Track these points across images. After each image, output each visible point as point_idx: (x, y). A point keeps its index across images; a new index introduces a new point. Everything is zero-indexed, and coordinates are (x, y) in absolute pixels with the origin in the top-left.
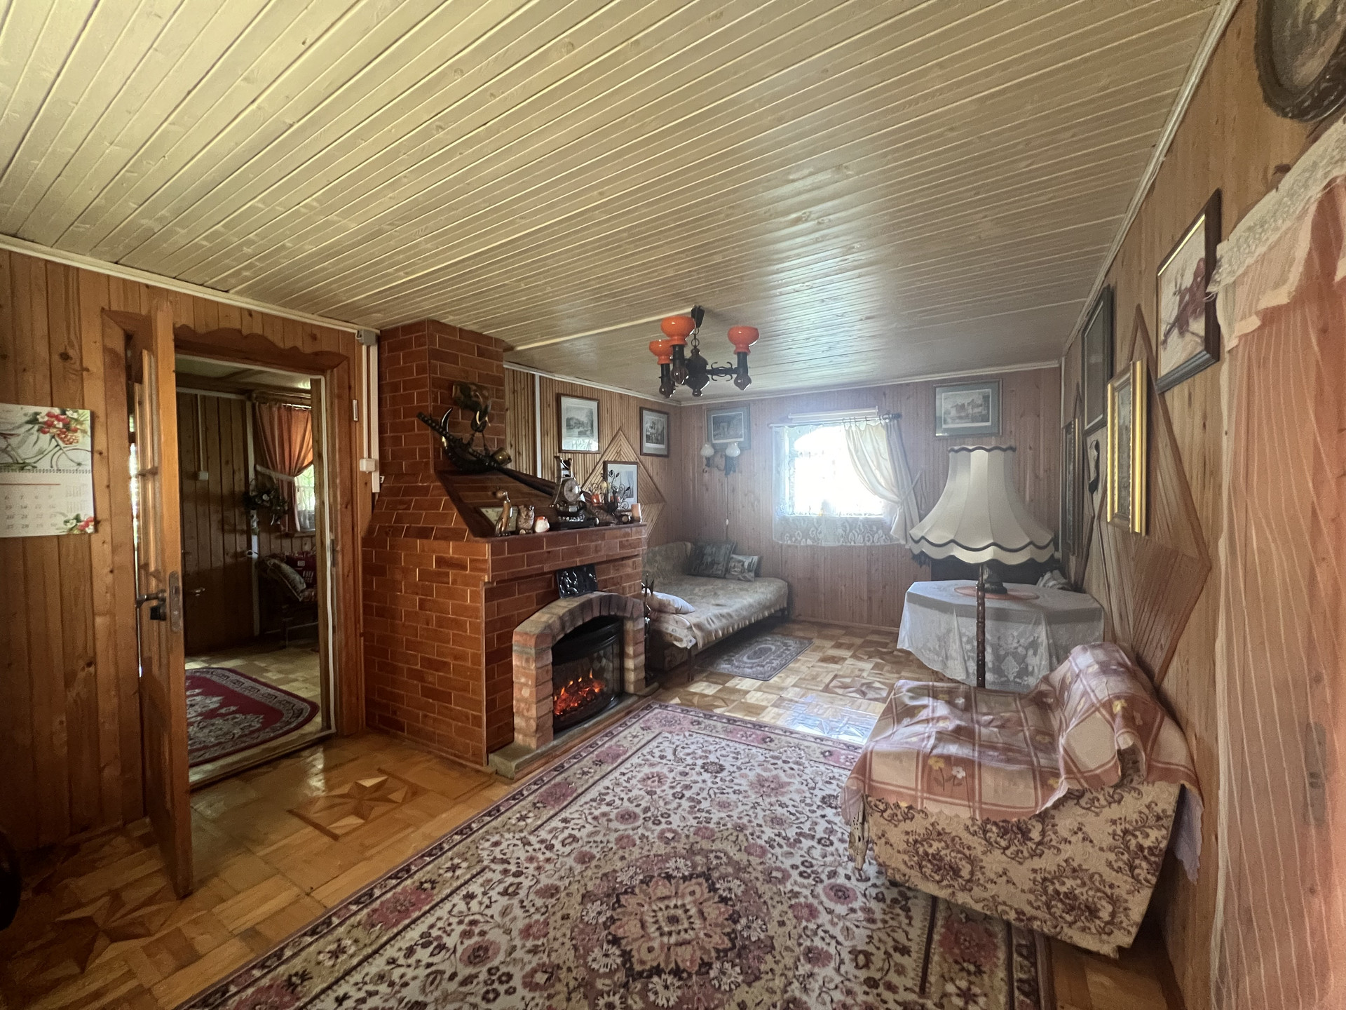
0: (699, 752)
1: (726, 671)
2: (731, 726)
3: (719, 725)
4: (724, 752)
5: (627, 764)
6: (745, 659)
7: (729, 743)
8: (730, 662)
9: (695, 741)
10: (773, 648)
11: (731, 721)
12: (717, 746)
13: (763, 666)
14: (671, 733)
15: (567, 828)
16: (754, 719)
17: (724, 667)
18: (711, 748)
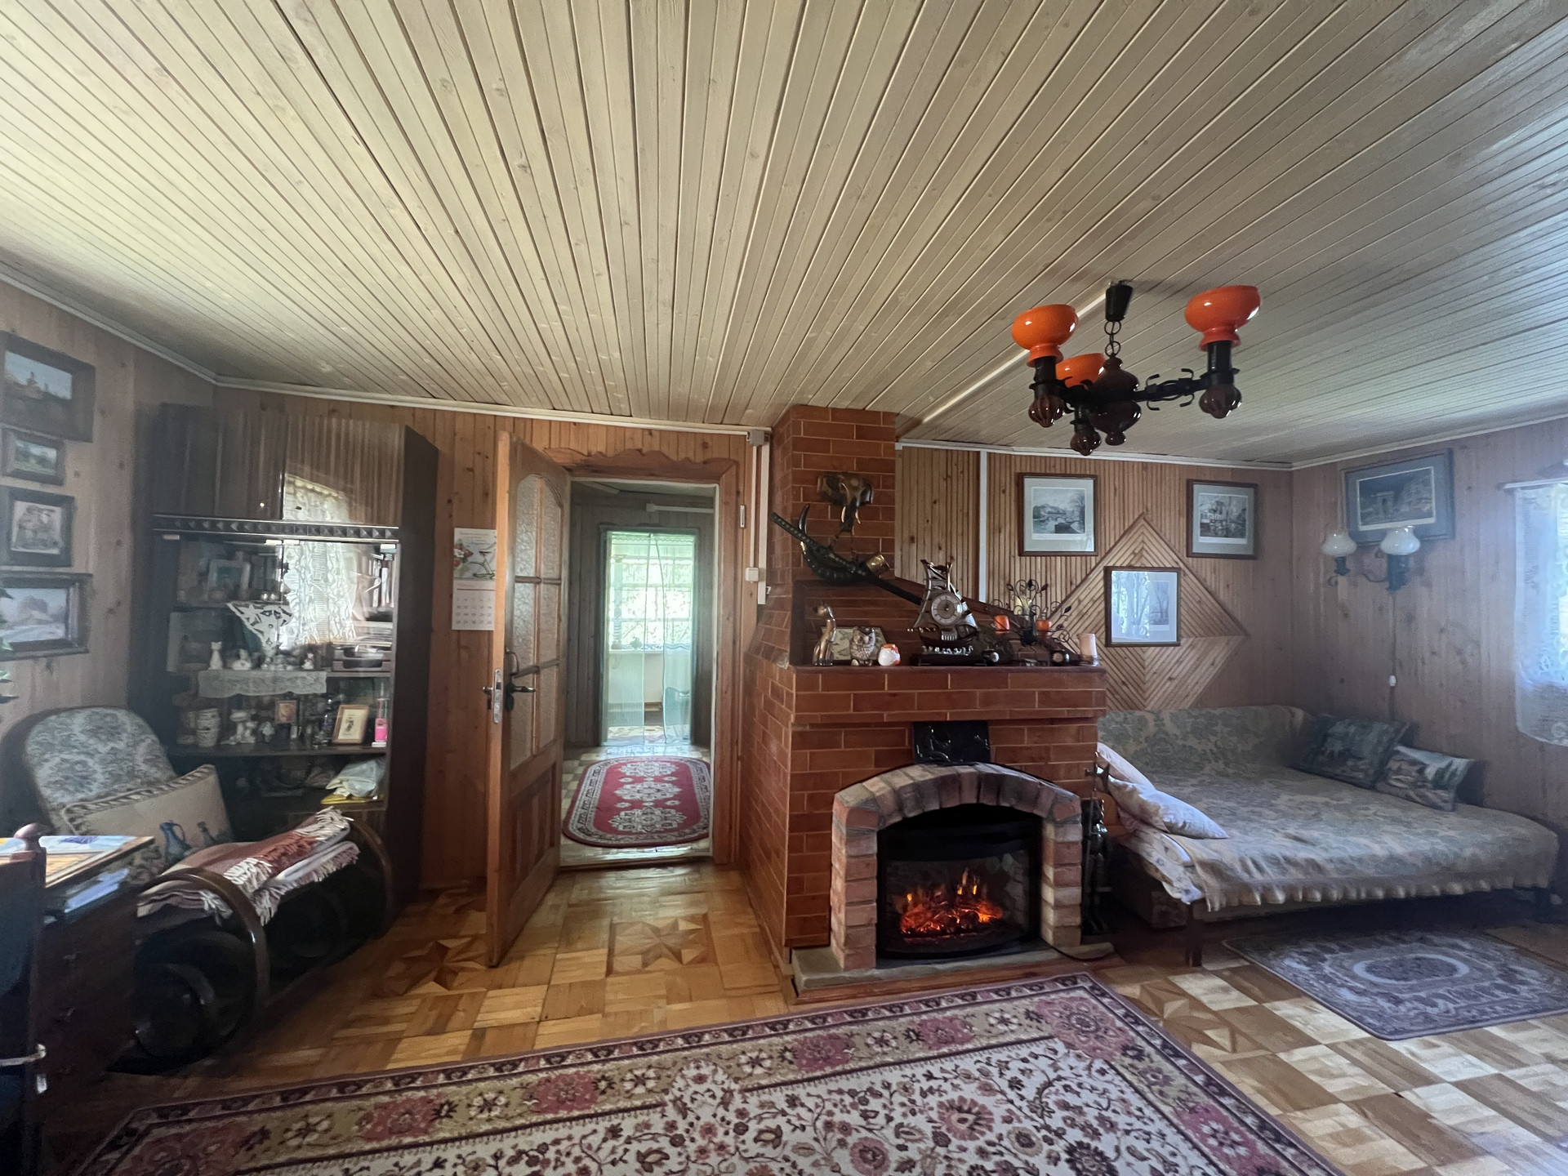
0: (1091, 1115)
1: (1287, 977)
2: (1204, 1099)
3: (1181, 1080)
4: (1140, 1146)
5: (949, 1065)
6: (1359, 969)
7: (1170, 1132)
8: (1314, 960)
9: (1100, 1086)
10: (1463, 969)
11: (1216, 1087)
12: (1138, 1124)
13: (1398, 1002)
14: (1069, 1046)
15: (784, 1113)
16: (1274, 1111)
17: (1292, 965)
18: (1122, 1121)
